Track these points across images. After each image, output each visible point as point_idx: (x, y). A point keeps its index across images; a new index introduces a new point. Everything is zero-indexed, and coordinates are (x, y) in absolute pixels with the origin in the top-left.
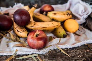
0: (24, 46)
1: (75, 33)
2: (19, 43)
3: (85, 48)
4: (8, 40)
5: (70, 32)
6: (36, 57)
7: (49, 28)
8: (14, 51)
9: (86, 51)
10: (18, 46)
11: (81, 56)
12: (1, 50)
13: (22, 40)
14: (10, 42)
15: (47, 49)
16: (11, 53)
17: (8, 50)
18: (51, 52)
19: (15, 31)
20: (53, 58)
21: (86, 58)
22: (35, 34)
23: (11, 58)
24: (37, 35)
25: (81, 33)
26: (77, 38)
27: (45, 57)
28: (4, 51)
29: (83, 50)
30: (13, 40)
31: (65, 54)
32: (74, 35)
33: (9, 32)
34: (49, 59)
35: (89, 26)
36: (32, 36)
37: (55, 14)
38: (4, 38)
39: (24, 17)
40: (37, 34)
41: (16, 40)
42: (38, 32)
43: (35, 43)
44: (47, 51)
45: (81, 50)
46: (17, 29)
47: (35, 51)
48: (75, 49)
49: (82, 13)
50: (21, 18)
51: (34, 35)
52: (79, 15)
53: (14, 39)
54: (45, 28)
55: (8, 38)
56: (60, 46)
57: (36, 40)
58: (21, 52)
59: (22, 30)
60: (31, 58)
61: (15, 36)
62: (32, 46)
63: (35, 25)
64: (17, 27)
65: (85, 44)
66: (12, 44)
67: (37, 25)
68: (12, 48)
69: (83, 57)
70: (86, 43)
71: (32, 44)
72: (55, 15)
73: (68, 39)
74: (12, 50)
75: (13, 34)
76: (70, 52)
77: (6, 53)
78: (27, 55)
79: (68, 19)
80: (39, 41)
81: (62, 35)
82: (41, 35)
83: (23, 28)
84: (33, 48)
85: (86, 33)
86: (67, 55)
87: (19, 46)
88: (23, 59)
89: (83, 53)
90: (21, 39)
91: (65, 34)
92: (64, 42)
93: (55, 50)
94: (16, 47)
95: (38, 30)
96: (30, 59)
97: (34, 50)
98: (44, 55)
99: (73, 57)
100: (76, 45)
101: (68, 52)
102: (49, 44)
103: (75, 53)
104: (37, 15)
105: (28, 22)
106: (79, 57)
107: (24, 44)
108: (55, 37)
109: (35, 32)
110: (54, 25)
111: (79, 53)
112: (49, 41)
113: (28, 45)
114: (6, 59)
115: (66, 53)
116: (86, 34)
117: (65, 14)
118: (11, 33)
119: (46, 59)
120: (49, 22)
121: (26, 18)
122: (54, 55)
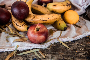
0: (24, 41)
1: (75, 25)
2: (19, 38)
3: (86, 40)
4: (7, 35)
5: (70, 24)
6: (37, 52)
7: (49, 21)
8: (14, 46)
9: (87, 44)
10: (18, 42)
11: (83, 49)
12: (1, 46)
13: (22, 35)
14: (10, 37)
15: (48, 43)
16: (12, 49)
17: (8, 45)
18: (52, 46)
19: (14, 25)
20: (55, 52)
21: (88, 50)
22: (36, 29)
23: (12, 54)
24: (38, 30)
25: (82, 24)
26: (78, 30)
27: (47, 51)
28: (4, 47)
29: (84, 42)
30: (12, 35)
31: (67, 48)
32: (74, 27)
33: (7, 26)
34: (51, 54)
35: (89, 17)
36: (32, 30)
37: (55, 5)
38: (3, 33)
39: (23, 10)
40: (38, 28)
41: (16, 35)
42: (38, 27)
43: (36, 38)
44: (49, 45)
45: (82, 42)
46: (16, 23)
47: (36, 46)
48: (76, 42)
49: (82, 3)
50: (20, 11)
51: (34, 29)
52: (79, 5)
53: (14, 33)
54: (46, 21)
55: (7, 33)
56: (61, 39)
57: (37, 35)
58: (22, 48)
59: (21, 24)
60: (33, 53)
61: (14, 30)
62: (33, 41)
63: (34, 18)
64: (16, 21)
65: (86, 37)
66: (12, 39)
67: (37, 18)
68: (12, 44)
69: (85, 49)
70: (87, 35)
71: (34, 39)
72: (55, 7)
73: (68, 32)
74: (13, 45)
75: (12, 27)
76: (72, 45)
77: (7, 49)
78: (28, 50)
79: (67, 10)
80: (40, 35)
81: (63, 27)
82: (42, 30)
83: (22, 22)
84: (34, 43)
85: (86, 24)
86: (68, 49)
87: (20, 41)
88: (25, 55)
89: (84, 45)
90: (20, 33)
91: (66, 26)
92: (65, 35)
93: (56, 44)
94: (17, 42)
95: (38, 24)
96: (31, 54)
97: (35, 44)
98: (46, 49)
99: (75, 50)
100: (77, 38)
101: (69, 45)
102: (50, 37)
103: (77, 46)
104: (35, 6)
105: (27, 15)
106: (81, 50)
107: (24, 38)
108: (55, 29)
109: (36, 26)
110: (54, 18)
111: (81, 46)
112: (50, 35)
113: (29, 39)
114: (7, 56)
115: (68, 46)
116: (87, 26)
117: (65, 5)
118: (10, 26)
119: (48, 54)
120: (49, 15)
121: (25, 11)
122: (56, 49)
